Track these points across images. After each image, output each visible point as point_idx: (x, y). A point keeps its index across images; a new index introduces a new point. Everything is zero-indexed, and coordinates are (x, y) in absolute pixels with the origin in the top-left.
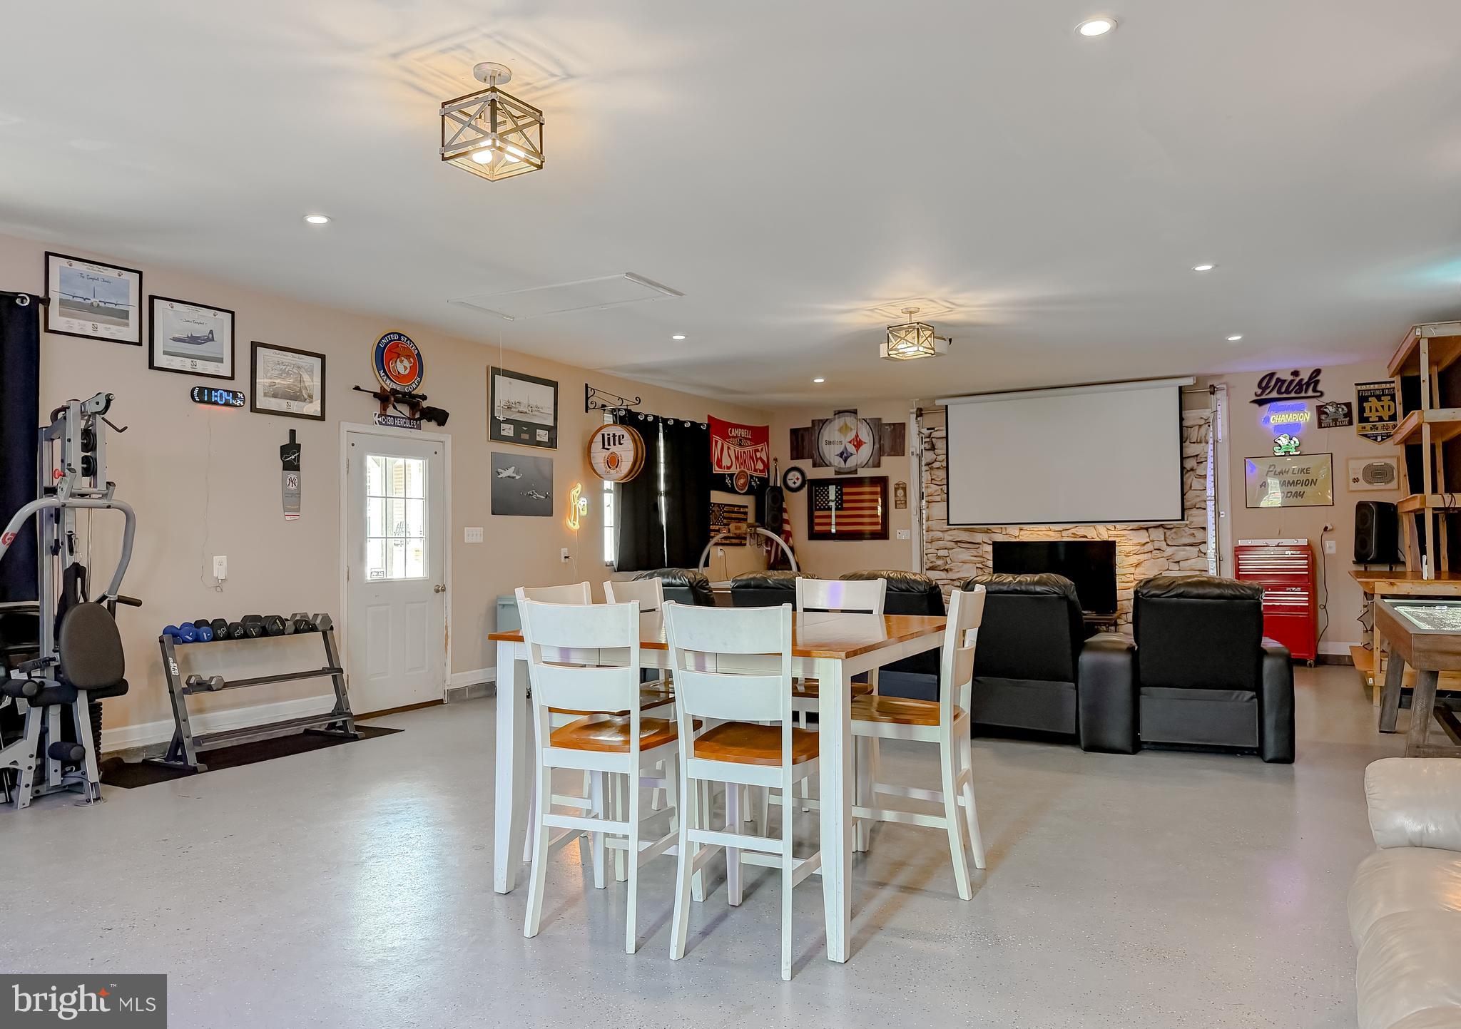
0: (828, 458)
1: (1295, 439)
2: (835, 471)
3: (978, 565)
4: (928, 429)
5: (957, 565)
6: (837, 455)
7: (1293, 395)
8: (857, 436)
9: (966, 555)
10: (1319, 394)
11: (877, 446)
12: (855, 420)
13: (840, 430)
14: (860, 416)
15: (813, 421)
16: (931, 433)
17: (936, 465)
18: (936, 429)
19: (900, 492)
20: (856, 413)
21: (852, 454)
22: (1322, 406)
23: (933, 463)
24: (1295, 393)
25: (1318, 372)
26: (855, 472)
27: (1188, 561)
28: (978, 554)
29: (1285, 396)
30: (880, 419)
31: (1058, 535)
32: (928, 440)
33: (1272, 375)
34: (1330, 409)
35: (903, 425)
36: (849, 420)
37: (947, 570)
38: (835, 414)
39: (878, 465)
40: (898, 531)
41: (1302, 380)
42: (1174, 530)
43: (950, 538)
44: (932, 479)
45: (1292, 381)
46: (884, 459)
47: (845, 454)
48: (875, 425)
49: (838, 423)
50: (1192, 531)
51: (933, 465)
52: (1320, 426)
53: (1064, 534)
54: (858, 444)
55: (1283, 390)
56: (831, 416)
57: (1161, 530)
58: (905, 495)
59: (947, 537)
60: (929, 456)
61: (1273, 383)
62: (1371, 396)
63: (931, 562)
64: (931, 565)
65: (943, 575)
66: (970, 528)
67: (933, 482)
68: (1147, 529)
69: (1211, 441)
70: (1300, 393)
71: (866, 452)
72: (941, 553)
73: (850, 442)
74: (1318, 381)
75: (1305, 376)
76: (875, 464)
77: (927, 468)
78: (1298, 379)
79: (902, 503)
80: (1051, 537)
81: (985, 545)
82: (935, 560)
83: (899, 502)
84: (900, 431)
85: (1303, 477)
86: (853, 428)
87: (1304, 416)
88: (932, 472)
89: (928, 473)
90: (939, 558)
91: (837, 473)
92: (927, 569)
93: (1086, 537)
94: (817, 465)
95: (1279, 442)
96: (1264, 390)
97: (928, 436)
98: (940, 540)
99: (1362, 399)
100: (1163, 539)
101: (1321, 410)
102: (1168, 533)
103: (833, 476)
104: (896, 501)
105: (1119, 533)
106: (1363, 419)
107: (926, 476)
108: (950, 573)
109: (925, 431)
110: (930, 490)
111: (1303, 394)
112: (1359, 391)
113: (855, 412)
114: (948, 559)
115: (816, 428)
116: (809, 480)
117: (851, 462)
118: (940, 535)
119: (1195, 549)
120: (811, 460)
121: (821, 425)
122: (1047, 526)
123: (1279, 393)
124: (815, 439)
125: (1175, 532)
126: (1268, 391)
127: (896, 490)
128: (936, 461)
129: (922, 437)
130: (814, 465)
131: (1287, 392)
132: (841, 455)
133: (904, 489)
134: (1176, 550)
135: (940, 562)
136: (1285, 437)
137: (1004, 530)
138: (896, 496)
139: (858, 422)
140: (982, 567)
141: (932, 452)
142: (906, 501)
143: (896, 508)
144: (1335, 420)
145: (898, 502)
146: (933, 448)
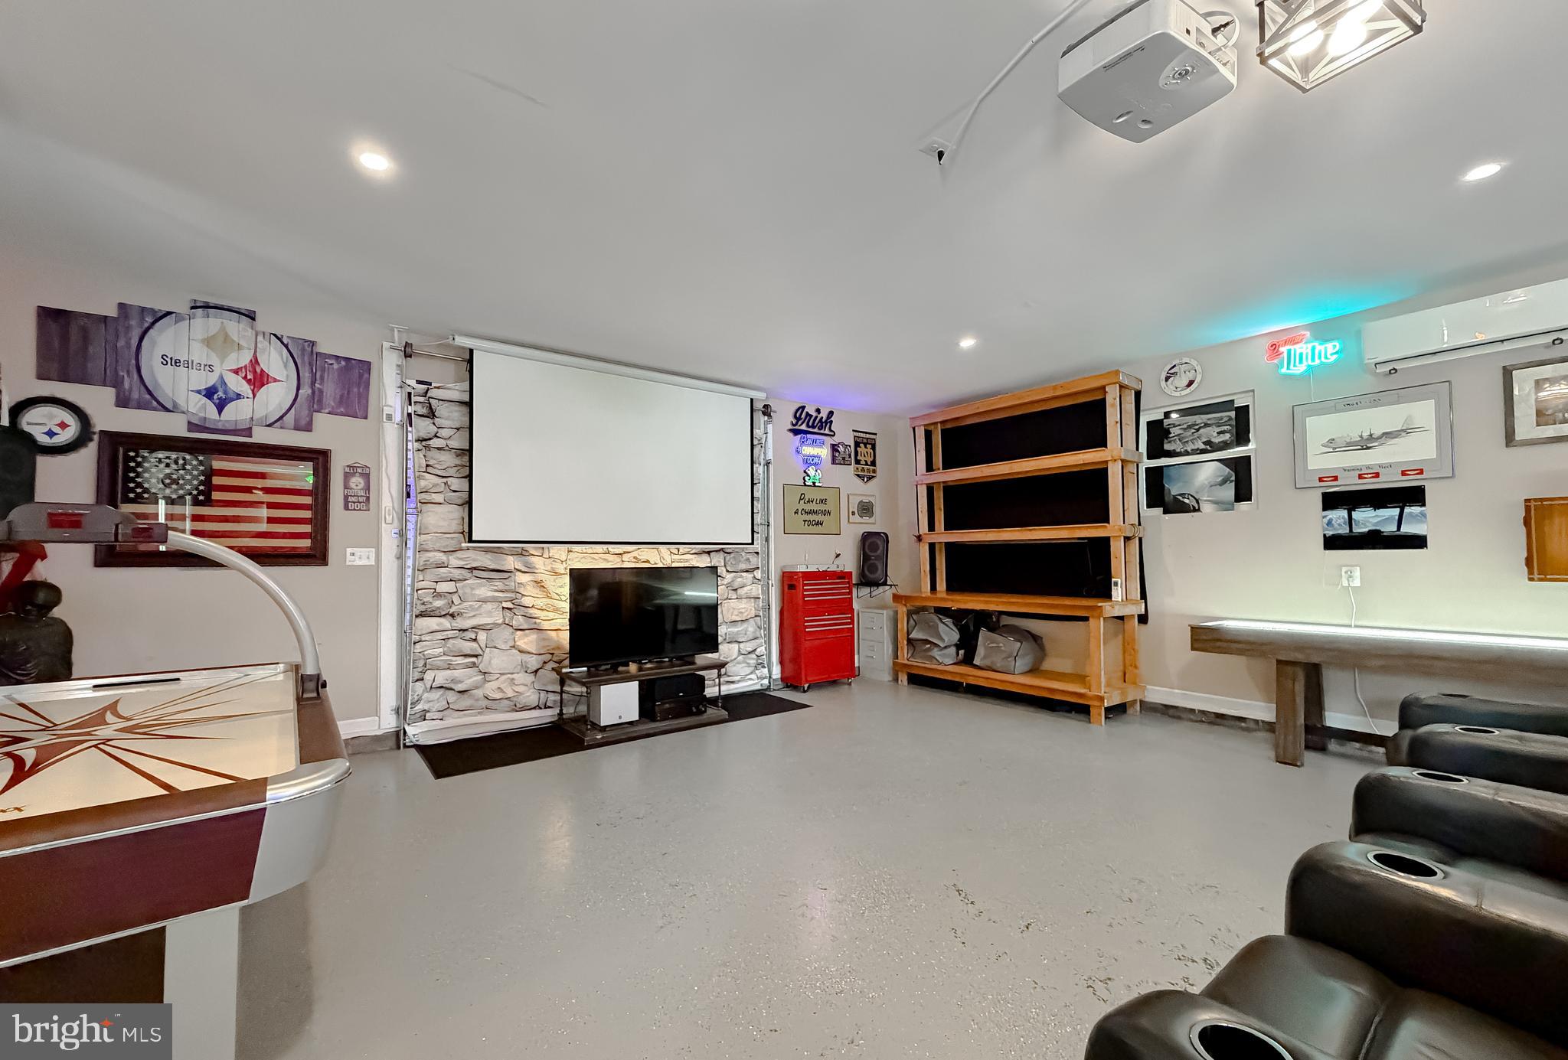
0: (171, 395)
1: (818, 471)
2: (189, 423)
3: (505, 605)
4: (419, 382)
5: (471, 606)
6: (199, 392)
7: (816, 430)
8: (255, 362)
9: (485, 591)
10: (832, 433)
11: (306, 391)
12: (250, 333)
13: (208, 342)
14: (261, 323)
15: (122, 306)
16: (428, 389)
17: (435, 442)
18: (433, 385)
19: (357, 482)
20: (253, 319)
21: (239, 396)
22: (836, 445)
23: (430, 439)
24: (819, 429)
25: (831, 413)
26: (248, 432)
27: (745, 589)
28: (507, 588)
29: (810, 430)
30: (313, 344)
31: (617, 559)
32: (422, 399)
33: (803, 408)
34: (841, 449)
35: (366, 366)
36: (236, 328)
37: (452, 616)
38: (192, 308)
39: (308, 428)
40: (349, 550)
41: (822, 418)
42: (732, 555)
43: (461, 563)
44: (427, 466)
45: (816, 417)
46: (321, 420)
47: (221, 394)
48: (303, 350)
49: (203, 325)
50: (749, 556)
51: (431, 442)
52: (833, 462)
53: (626, 557)
54: (258, 379)
55: (810, 424)
56: (182, 308)
57: (722, 553)
58: (367, 488)
59: (454, 561)
60: (424, 427)
61: (803, 416)
62: (862, 443)
63: (423, 604)
64: (423, 608)
65: (446, 623)
66: (494, 546)
67: (430, 470)
68: (709, 553)
69: (762, 462)
70: (821, 429)
71: (276, 397)
72: (443, 587)
73: (236, 372)
74: (831, 422)
75: (824, 414)
76: (303, 422)
77: (417, 445)
78: (820, 416)
79: (362, 501)
80: (609, 562)
81: (518, 573)
82: (431, 600)
83: (353, 499)
84: (361, 376)
85: (822, 507)
86: (243, 343)
87: (824, 452)
88: (429, 454)
89: (421, 454)
90: (438, 595)
91: (192, 426)
92: (416, 616)
93: (648, 562)
94: (134, 403)
95: (808, 472)
96: (798, 419)
97: (422, 392)
98: (442, 566)
99: (857, 444)
100: (723, 564)
101: (834, 448)
102: (728, 557)
103: (182, 431)
104: (346, 497)
105: (682, 557)
106: (858, 462)
107: (417, 460)
108: (459, 619)
109: (413, 383)
110: (423, 483)
111: (822, 432)
112: (855, 437)
113: (251, 316)
114: (456, 599)
115: (133, 323)
116: (103, 433)
117: (235, 413)
118: (443, 557)
119: (750, 576)
120: (109, 393)
121: (149, 320)
122: (605, 547)
123: (808, 426)
124: (128, 345)
125: (734, 557)
126: (800, 423)
127: (347, 476)
128: (436, 436)
129: (410, 394)
130: (122, 402)
131: (813, 427)
132: (209, 393)
133: (366, 477)
134: (735, 577)
135: (438, 603)
136: (813, 468)
137: (546, 551)
138: (346, 486)
139: (260, 338)
140: (511, 606)
141: (428, 421)
142: (368, 498)
143: (346, 508)
144: (844, 458)
145: (350, 500)
146: (431, 414)
